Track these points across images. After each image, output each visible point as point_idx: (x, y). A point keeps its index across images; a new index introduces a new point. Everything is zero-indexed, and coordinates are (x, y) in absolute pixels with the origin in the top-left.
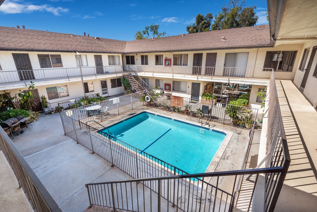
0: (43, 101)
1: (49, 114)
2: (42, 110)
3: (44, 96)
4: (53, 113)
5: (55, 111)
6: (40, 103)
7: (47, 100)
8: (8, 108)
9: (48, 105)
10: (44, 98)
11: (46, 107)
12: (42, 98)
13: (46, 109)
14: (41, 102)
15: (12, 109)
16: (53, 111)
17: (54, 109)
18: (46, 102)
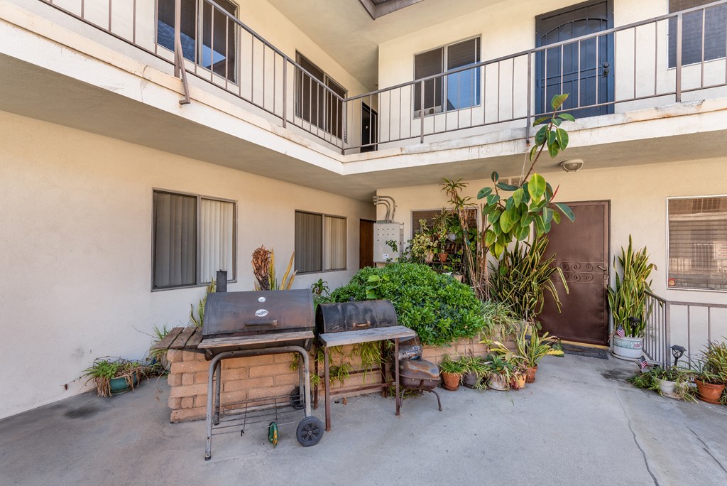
0: (623, 283)
1: (631, 381)
2: (604, 337)
3: (637, 249)
4: (667, 386)
5: (699, 378)
6: (606, 293)
7: (658, 283)
8: (447, 271)
9: (654, 319)
10: (636, 265)
11: (635, 326)
12: (623, 263)
13: (627, 340)
14: (613, 285)
15: (459, 278)
16: (672, 375)
17: (696, 357)
18: (643, 294)
